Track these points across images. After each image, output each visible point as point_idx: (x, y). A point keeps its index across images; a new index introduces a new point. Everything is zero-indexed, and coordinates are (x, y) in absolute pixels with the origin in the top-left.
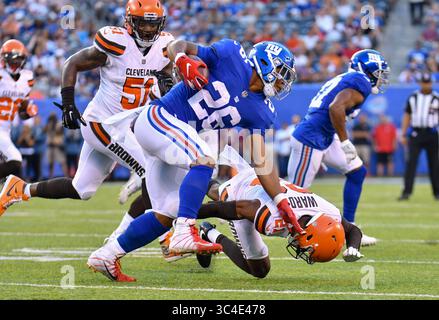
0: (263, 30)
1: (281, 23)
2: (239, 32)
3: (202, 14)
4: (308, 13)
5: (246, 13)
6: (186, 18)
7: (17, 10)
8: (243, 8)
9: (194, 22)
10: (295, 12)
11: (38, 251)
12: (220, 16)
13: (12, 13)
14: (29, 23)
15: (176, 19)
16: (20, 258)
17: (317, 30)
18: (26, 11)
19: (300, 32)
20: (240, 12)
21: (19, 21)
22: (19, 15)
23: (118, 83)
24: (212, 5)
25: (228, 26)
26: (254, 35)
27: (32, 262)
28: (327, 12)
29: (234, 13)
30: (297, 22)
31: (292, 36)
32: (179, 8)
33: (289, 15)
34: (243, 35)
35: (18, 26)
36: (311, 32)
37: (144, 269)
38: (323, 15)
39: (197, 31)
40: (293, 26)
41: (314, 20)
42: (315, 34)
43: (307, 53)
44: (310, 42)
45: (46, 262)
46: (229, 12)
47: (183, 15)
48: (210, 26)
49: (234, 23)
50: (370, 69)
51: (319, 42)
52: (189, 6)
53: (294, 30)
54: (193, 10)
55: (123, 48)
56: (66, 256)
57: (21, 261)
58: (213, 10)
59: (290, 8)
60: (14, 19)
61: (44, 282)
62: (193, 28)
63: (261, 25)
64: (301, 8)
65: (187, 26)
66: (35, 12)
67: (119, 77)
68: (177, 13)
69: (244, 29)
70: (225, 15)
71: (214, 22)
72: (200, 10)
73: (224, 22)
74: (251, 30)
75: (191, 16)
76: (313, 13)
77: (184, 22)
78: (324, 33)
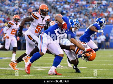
0: (94, 11)
1: (99, 9)
2: (88, 12)
3: (78, 7)
4: (105, 7)
5: (90, 7)
6: (74, 8)
7: (32, 6)
8: (89, 6)
9: (76, 9)
10: (102, 7)
11: (37, 67)
12: (83, 8)
13: (31, 7)
14: (35, 9)
15: (72, 8)
16: (32, 69)
17: (108, 11)
18: (34, 7)
19: (103, 12)
20: (88, 6)
21: (33, 9)
22: (32, 7)
23: (35, 26)
24: (81, 5)
25: (85, 10)
26: (92, 13)
27: (35, 70)
28: (111, 7)
29: (87, 7)
30: (103, 9)
31: (101, 13)
32: (73, 6)
33: (101, 7)
34: (89, 13)
35: (32, 10)
36: (106, 12)
37: (64, 72)
38: (109, 7)
39: (77, 12)
40: (102, 10)
41: (107, 9)
42: (107, 12)
43: (105, 17)
44: (106, 14)
45: (39, 70)
46: (85, 7)
47: (74, 7)
48: (81, 10)
49: (87, 10)
50: (101, 23)
51: (108, 14)
52: (75, 5)
53: (102, 11)
54: (76, 6)
55: (38, 18)
56: (44, 68)
57: (33, 70)
58: (81, 6)
59: (101, 6)
60: (31, 9)
61: (38, 75)
62: (76, 11)
63: (93, 10)
64: (104, 6)
65: (75, 10)
66: (36, 7)
67: (36, 25)
68: (72, 7)
69: (89, 11)
70: (84, 8)
71: (82, 9)
72: (78, 6)
73: (84, 9)
74: (91, 11)
75: (76, 8)
76: (107, 7)
77: (74, 9)
78: (110, 12)
